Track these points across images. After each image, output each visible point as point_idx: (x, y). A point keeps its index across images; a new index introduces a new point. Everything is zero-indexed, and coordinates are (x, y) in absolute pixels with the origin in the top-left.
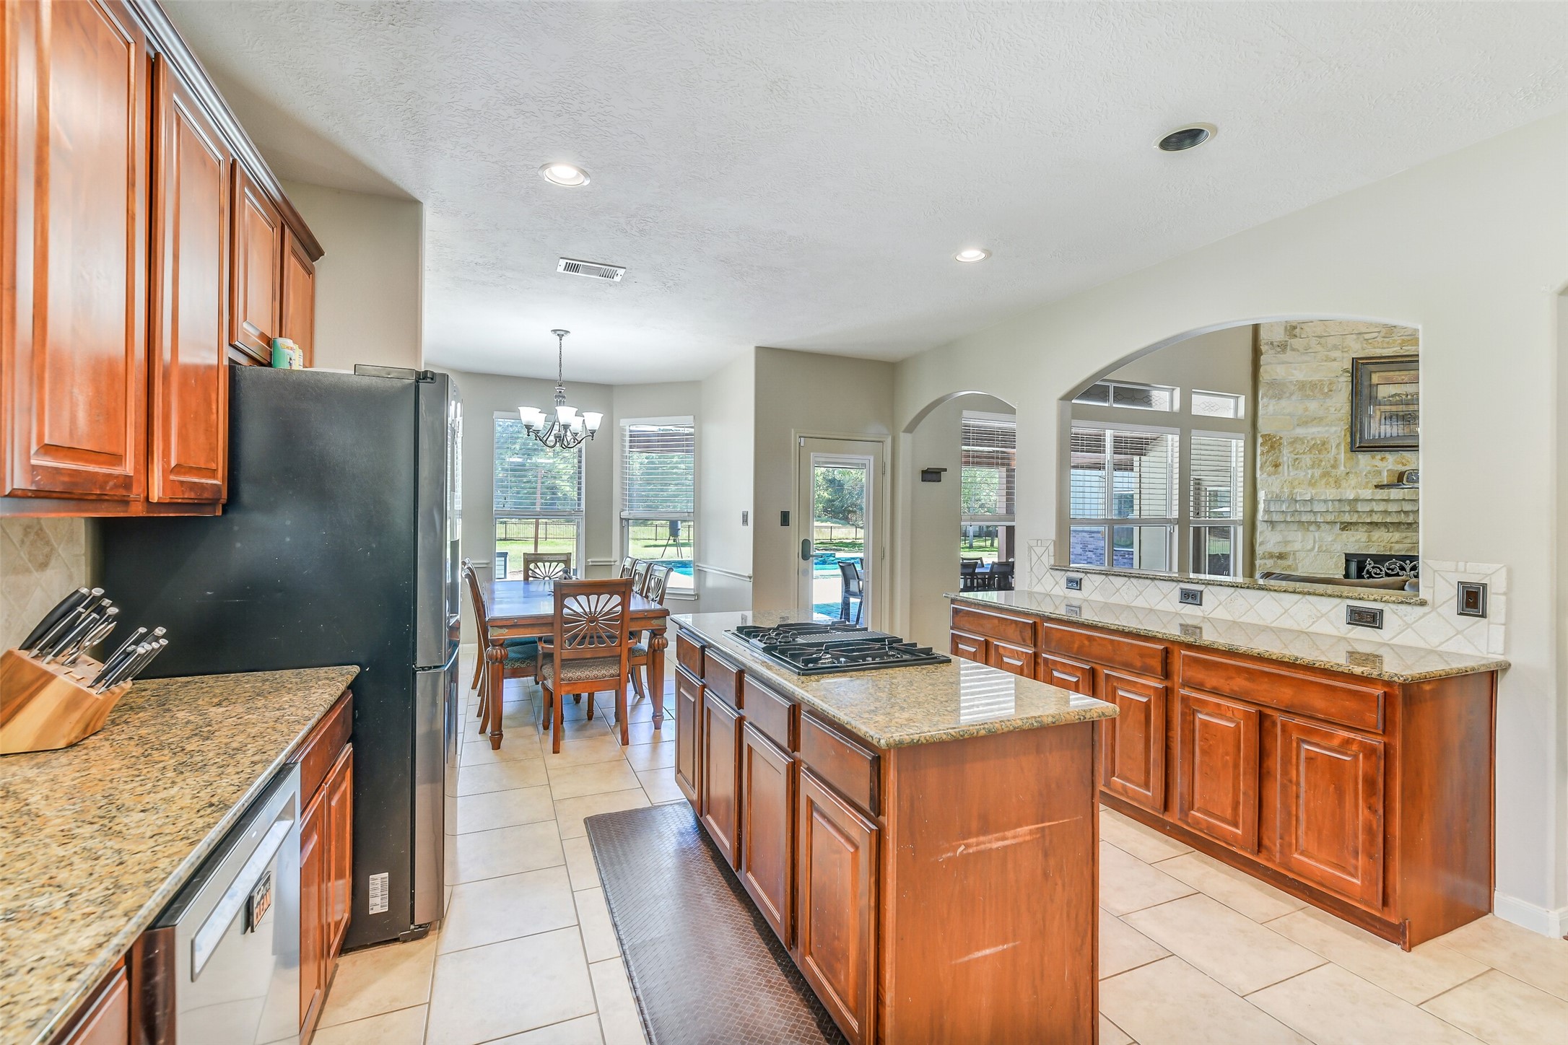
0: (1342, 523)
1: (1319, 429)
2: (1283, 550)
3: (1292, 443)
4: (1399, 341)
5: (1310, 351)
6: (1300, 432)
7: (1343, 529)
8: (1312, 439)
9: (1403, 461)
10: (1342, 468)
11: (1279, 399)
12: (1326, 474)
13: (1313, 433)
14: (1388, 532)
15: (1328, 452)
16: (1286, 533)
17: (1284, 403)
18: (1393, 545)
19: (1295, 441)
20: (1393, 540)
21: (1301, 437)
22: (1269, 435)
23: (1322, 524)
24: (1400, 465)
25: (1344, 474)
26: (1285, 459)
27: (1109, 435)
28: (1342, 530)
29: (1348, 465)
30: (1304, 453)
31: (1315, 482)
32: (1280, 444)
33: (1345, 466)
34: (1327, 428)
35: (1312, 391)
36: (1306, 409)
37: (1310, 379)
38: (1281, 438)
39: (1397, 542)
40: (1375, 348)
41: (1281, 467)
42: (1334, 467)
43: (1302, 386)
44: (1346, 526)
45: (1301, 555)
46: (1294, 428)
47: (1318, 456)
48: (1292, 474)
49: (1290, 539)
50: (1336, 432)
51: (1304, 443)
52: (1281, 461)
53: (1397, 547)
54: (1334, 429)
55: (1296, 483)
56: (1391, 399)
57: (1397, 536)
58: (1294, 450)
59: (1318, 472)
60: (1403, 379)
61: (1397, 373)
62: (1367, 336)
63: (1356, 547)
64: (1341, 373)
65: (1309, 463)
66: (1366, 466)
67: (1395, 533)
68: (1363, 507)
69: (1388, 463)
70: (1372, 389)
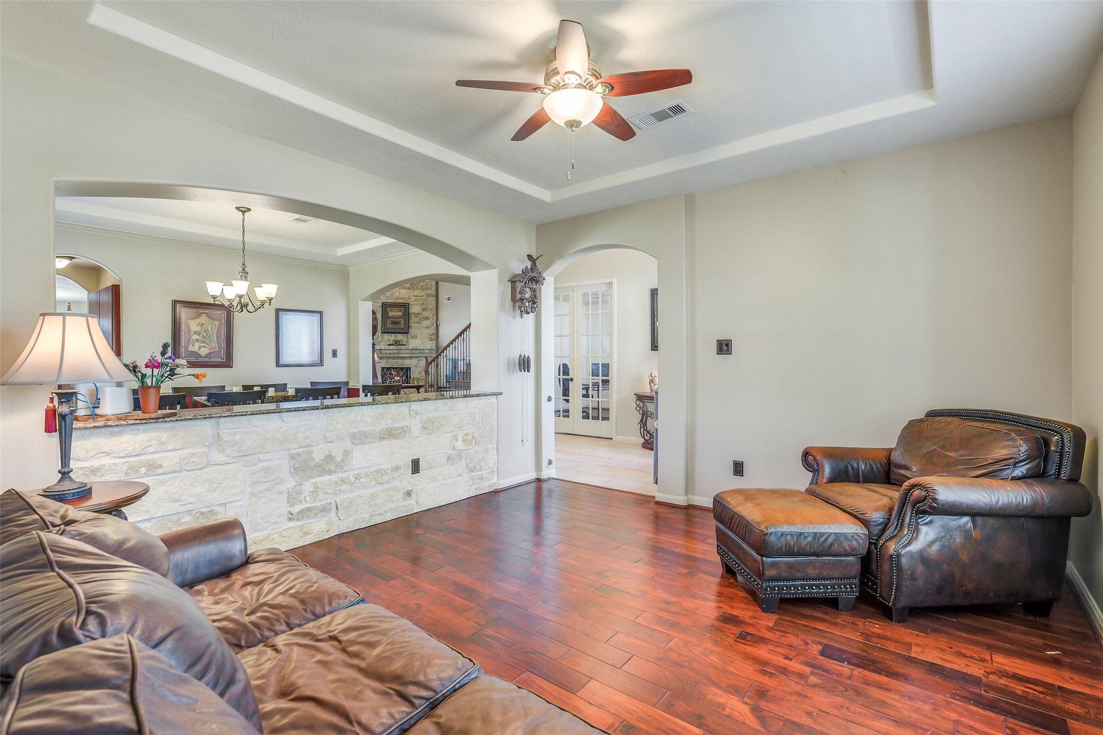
4: (395, 298)
14: (392, 360)
24: (395, 338)
39: (394, 363)
40: (389, 300)
44: (381, 358)
53: (394, 365)
56: (392, 317)
60: (395, 310)
61: (394, 308)
62: (386, 296)
63: (384, 365)
64: (379, 307)
66: (388, 338)
67: (394, 360)
68: (383, 352)
69: (392, 337)
70: (388, 313)
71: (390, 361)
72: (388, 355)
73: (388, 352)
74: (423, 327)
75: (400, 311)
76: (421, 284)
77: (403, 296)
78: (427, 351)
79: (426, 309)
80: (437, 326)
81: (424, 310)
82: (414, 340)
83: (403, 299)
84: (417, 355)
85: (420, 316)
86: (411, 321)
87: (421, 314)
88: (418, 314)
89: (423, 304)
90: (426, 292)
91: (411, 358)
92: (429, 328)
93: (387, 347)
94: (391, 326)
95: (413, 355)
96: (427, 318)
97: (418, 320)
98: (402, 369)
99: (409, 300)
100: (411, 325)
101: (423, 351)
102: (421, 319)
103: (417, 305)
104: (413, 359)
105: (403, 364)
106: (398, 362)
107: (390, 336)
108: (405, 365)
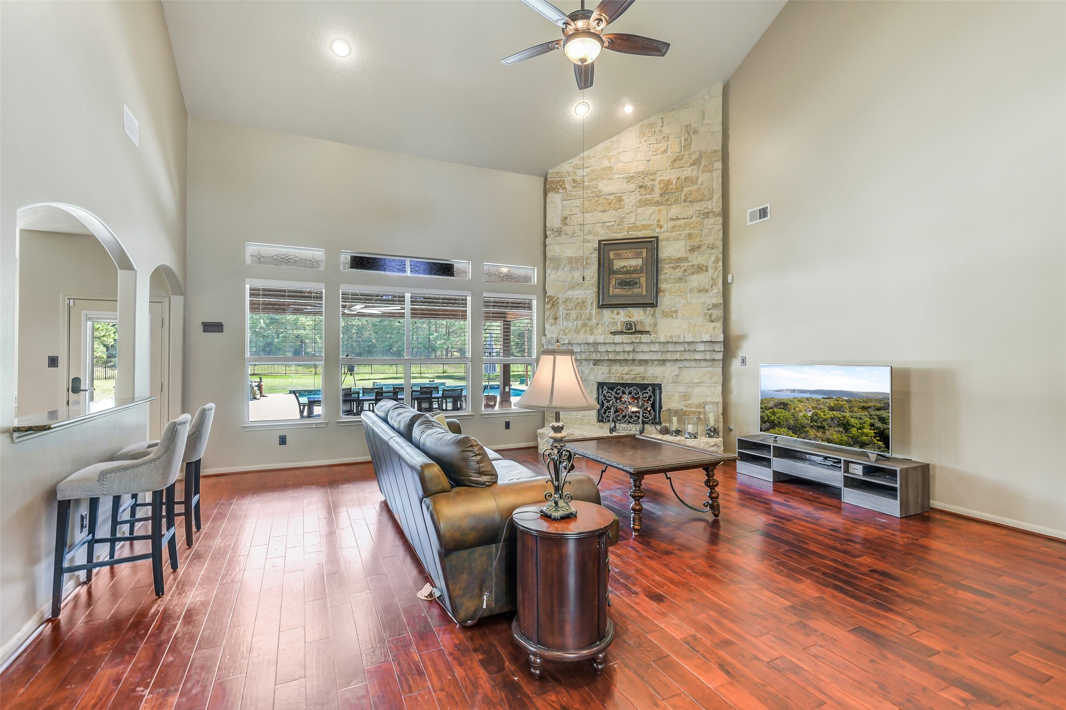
0: (594, 360)
1: (581, 292)
3: (565, 302)
4: (627, 228)
5: (575, 235)
6: (570, 294)
7: (595, 365)
8: (577, 299)
9: (630, 315)
10: (594, 320)
11: (557, 270)
12: (584, 325)
13: (577, 295)
14: (621, 366)
15: (586, 309)
17: (560, 273)
18: (624, 376)
19: (568, 300)
20: (624, 372)
21: (570, 297)
22: (551, 296)
23: (582, 361)
24: (628, 318)
25: (595, 324)
26: (561, 313)
27: (408, 296)
28: (595, 366)
29: (597, 318)
30: (572, 309)
31: (578, 330)
32: (558, 303)
33: (595, 319)
34: (585, 291)
35: (576, 264)
36: (573, 278)
37: (575, 255)
38: (558, 298)
39: (626, 374)
40: (612, 233)
41: (558, 320)
42: (589, 319)
43: (570, 260)
44: (596, 362)
46: (566, 292)
47: (580, 311)
48: (565, 325)
50: (590, 293)
51: (571, 302)
52: (558, 315)
53: (626, 377)
54: (589, 291)
55: (567, 331)
56: (621, 270)
57: (626, 369)
58: (566, 307)
59: (580, 323)
60: (628, 256)
61: (624, 251)
62: (608, 224)
63: (603, 377)
64: (593, 251)
65: (575, 316)
66: (608, 319)
67: (625, 367)
68: (602, 348)
69: (621, 316)
70: (611, 263)
71: (616, 368)
72: (611, 357)
73: (611, 348)
74: (691, 290)
75: (637, 256)
76: (686, 190)
77: (644, 223)
78: (701, 347)
79: (699, 247)
80: (726, 285)
81: (693, 250)
82: (669, 320)
83: (644, 229)
84: (677, 356)
85: (684, 265)
86: (662, 277)
87: (686, 259)
88: (679, 260)
89: (690, 236)
90: (697, 207)
91: (663, 362)
92: (707, 291)
93: (611, 338)
94: (618, 291)
95: (669, 356)
96: (701, 269)
97: (678, 273)
98: (643, 387)
99: (658, 230)
100: (663, 286)
101: (692, 348)
102: (685, 271)
103: (677, 239)
104: (668, 364)
105: (645, 375)
106: (633, 373)
107: (615, 312)
108: (649, 378)
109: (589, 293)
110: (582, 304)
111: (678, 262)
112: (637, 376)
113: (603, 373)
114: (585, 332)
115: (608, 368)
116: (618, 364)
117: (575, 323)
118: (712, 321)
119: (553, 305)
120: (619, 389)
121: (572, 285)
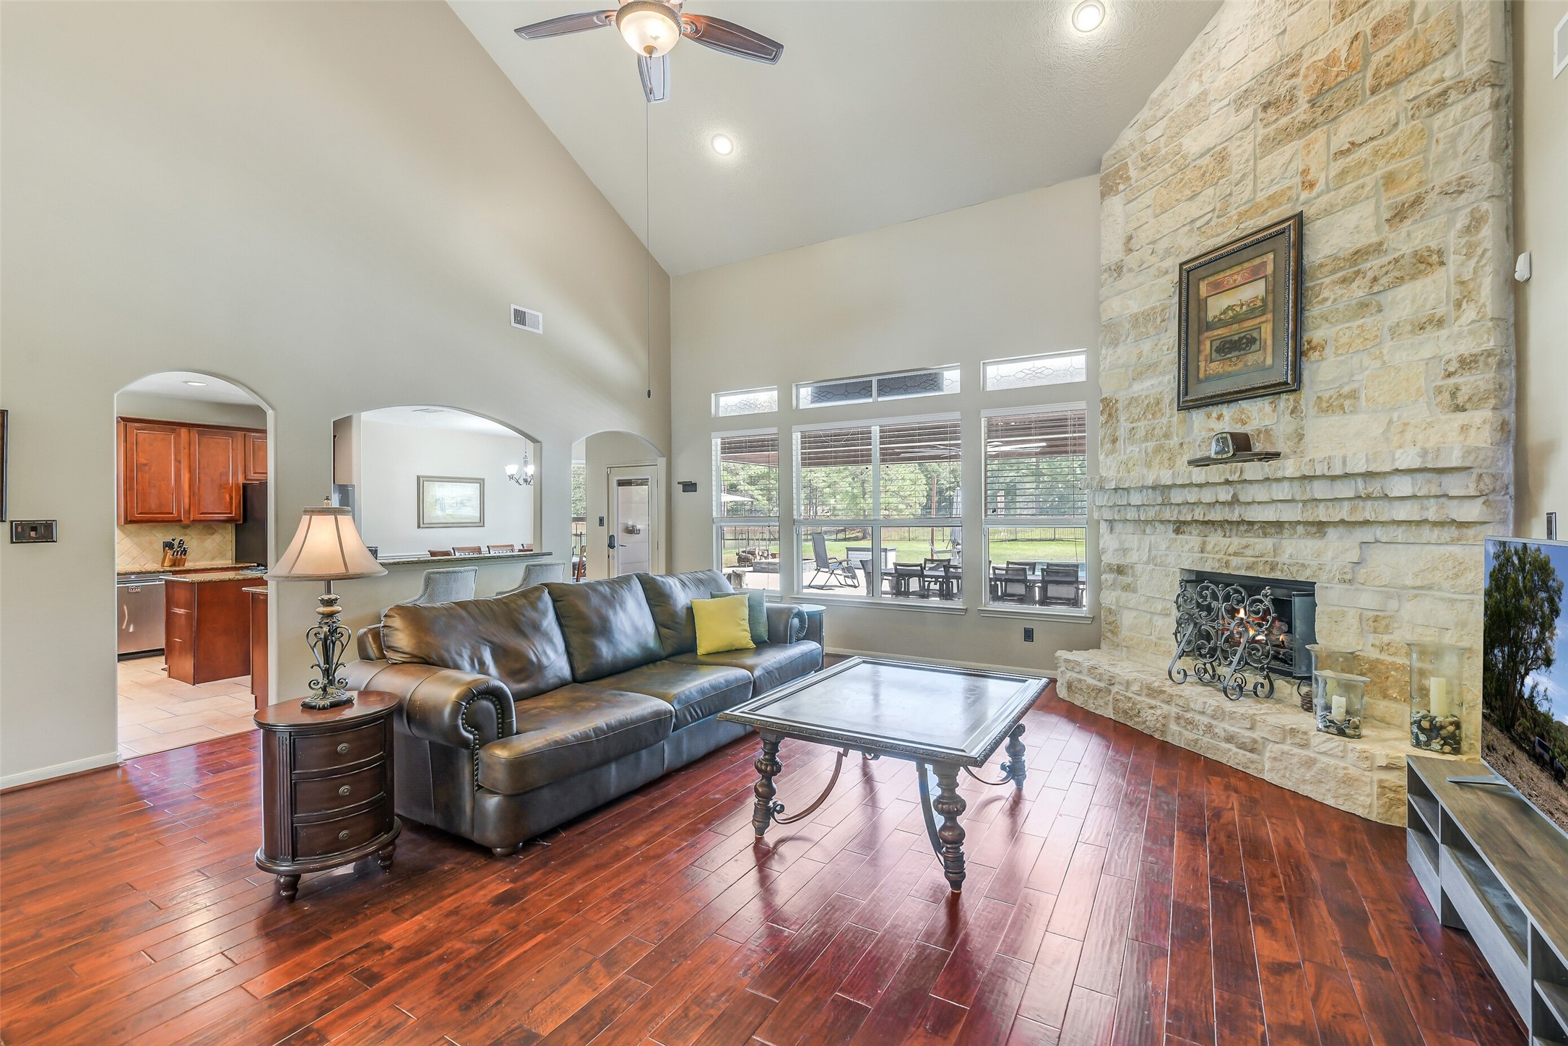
0: (1171, 521)
1: (1154, 381)
2: (1121, 562)
3: (1128, 406)
4: (1235, 218)
5: (1144, 266)
6: (1136, 388)
7: (1177, 531)
8: (1146, 397)
9: (1243, 417)
10: (1176, 438)
11: (1116, 346)
12: (1159, 449)
13: (1148, 388)
14: (1224, 536)
15: (1163, 414)
16: (1124, 537)
17: (1120, 349)
19: (1133, 401)
20: (1231, 550)
21: (1136, 395)
22: (1106, 398)
23: (1156, 525)
24: (1239, 425)
25: (1177, 447)
26: (1122, 429)
27: (876, 430)
28: (1177, 534)
29: (1178, 431)
30: (1139, 419)
31: (1150, 460)
32: (1117, 410)
33: (1178, 434)
34: (1160, 378)
35: (1146, 327)
36: (1140, 355)
37: (1142, 309)
38: (1117, 401)
39: (1236, 554)
40: (1208, 239)
41: (1118, 443)
42: (1167, 436)
43: (1136, 321)
44: (1179, 527)
45: (1139, 568)
46: (1130, 386)
47: (1152, 421)
48: (1128, 451)
49: (1127, 545)
50: (1169, 381)
51: (1139, 404)
52: (1118, 433)
53: (1235, 561)
54: (1167, 378)
55: (1130, 464)
56: (1222, 317)
57: (1236, 542)
58: (1130, 416)
59: (1151, 445)
60: (1235, 280)
61: (1228, 272)
62: (1198, 224)
63: (1191, 560)
64: (1170, 289)
65: (1143, 433)
66: (1200, 431)
67: (1233, 538)
68: (1177, 496)
69: (1227, 420)
70: (1202, 305)
71: (1216, 539)
72: (1199, 514)
73: (1192, 496)
74: (1394, 331)
75: (1255, 275)
76: (1378, 58)
77: (1271, 191)
78: (1402, 486)
79: (1418, 201)
80: (1516, 291)
81: (1399, 215)
82: (1335, 419)
83: (1272, 207)
84: (1343, 513)
85: (1373, 265)
86: (1314, 311)
87: (1378, 248)
88: (1359, 255)
89: (1390, 180)
90: (1410, 90)
91: (1320, 527)
92: (1440, 323)
93: (1184, 475)
94: (1215, 367)
95: (1322, 514)
96: (1425, 261)
97: (1358, 291)
99: (1304, 195)
100: (1316, 333)
101: (1375, 487)
102: (1375, 279)
103: (1353, 202)
104: (1332, 533)
105: (1276, 559)
106: (1249, 552)
107: (1214, 415)
108: (1285, 567)
109: (1164, 383)
110: (1153, 408)
111: (1355, 263)
112: (1260, 559)
113: (1191, 550)
114: (1161, 463)
115: (1199, 539)
116: (1219, 530)
117: (1144, 445)
118: (1460, 409)
119: (1110, 415)
120: (1207, 588)
121: (1139, 369)
